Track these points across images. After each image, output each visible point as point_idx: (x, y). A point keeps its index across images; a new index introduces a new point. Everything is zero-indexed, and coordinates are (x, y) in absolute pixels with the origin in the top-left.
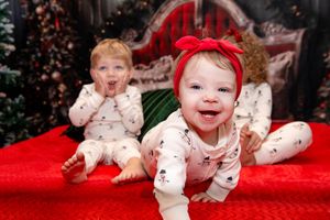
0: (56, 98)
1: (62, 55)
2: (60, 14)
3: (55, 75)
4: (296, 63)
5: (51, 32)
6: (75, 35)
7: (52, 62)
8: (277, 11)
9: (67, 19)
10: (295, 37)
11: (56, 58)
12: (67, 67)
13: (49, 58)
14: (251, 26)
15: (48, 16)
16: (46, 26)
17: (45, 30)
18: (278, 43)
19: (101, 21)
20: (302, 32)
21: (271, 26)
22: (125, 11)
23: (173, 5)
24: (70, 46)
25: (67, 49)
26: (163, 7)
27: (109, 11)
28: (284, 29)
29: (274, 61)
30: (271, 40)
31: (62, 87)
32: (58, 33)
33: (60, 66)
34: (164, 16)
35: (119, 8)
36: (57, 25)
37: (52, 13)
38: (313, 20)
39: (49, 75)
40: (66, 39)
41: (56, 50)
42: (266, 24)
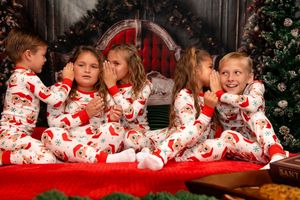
8: (198, 41)
14: (179, 50)
19: (54, 38)
20: (215, 57)
22: (77, 32)
26: (109, 31)
34: (110, 38)
37: (7, 28)
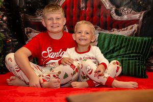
10: (138, 16)
18: (129, 19)
20: (143, 13)
21: (125, 9)
25: (2, 20)
28: (133, 11)
29: (126, 30)
30: (125, 17)
38: (150, 7)
42: (122, 8)
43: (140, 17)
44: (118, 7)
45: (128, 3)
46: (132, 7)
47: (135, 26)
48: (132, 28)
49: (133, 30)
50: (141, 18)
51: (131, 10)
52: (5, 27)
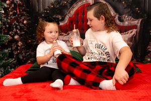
0: (17, 49)
1: (20, 27)
2: (19, 5)
3: (16, 37)
4: (138, 34)
5: (14, 14)
6: (28, 17)
7: (15, 30)
9: (24, 8)
10: (137, 22)
11: (16, 28)
12: (23, 33)
13: (13, 28)
14: (117, 16)
15: (13, 6)
16: (12, 11)
17: (11, 13)
18: (130, 25)
19: (42, 10)
20: (140, 20)
21: (126, 17)
22: (55, 6)
23: (80, 4)
24: (25, 22)
25: (23, 23)
26: (75, 5)
27: (47, 5)
28: (132, 19)
29: (128, 33)
30: (126, 23)
31: (20, 44)
32: (18, 15)
33: (19, 32)
34: (75, 9)
35: (52, 4)
36: (18, 11)
37: (15, 4)
38: (145, 15)
39: (13, 36)
40: (23, 18)
41: (17, 24)
42: (124, 16)
43: (138, 23)
44: (120, 14)
45: (129, 12)
46: (132, 15)
47: (134, 31)
48: (131, 32)
49: (133, 33)
50: (139, 25)
51: (131, 17)
52: (25, 29)
